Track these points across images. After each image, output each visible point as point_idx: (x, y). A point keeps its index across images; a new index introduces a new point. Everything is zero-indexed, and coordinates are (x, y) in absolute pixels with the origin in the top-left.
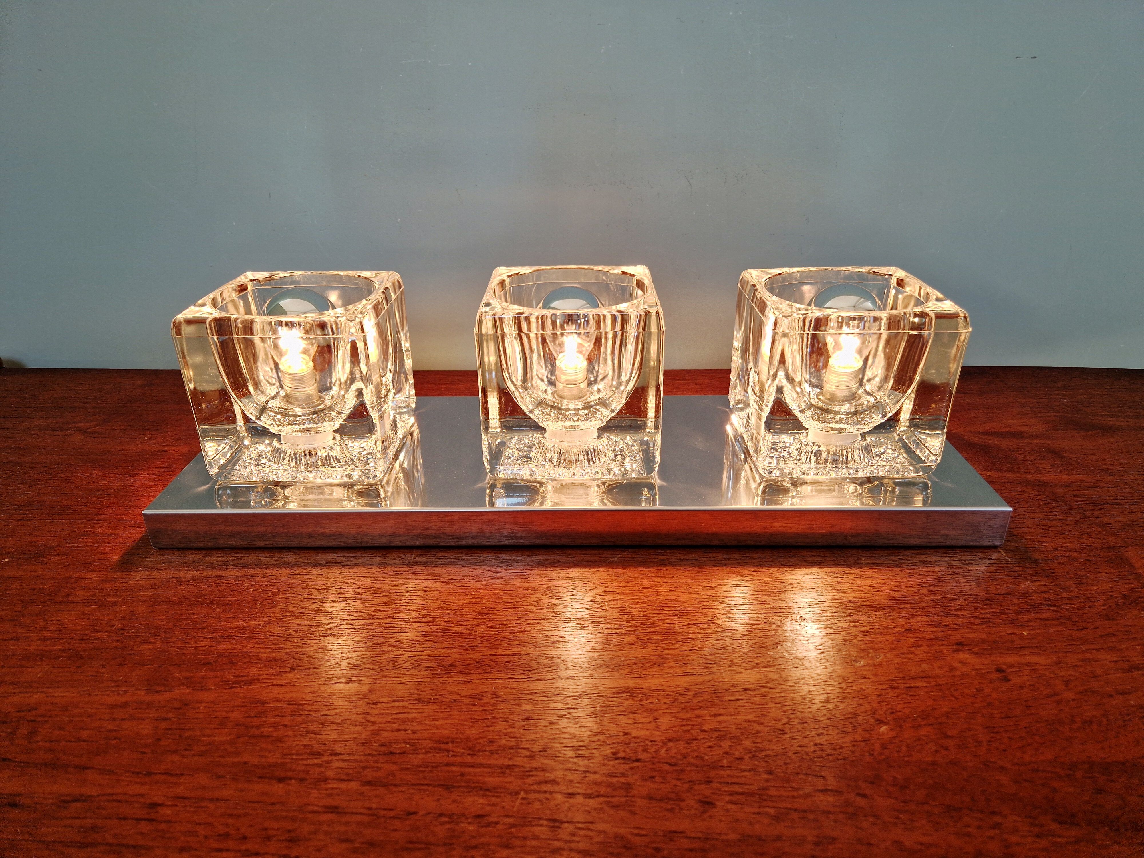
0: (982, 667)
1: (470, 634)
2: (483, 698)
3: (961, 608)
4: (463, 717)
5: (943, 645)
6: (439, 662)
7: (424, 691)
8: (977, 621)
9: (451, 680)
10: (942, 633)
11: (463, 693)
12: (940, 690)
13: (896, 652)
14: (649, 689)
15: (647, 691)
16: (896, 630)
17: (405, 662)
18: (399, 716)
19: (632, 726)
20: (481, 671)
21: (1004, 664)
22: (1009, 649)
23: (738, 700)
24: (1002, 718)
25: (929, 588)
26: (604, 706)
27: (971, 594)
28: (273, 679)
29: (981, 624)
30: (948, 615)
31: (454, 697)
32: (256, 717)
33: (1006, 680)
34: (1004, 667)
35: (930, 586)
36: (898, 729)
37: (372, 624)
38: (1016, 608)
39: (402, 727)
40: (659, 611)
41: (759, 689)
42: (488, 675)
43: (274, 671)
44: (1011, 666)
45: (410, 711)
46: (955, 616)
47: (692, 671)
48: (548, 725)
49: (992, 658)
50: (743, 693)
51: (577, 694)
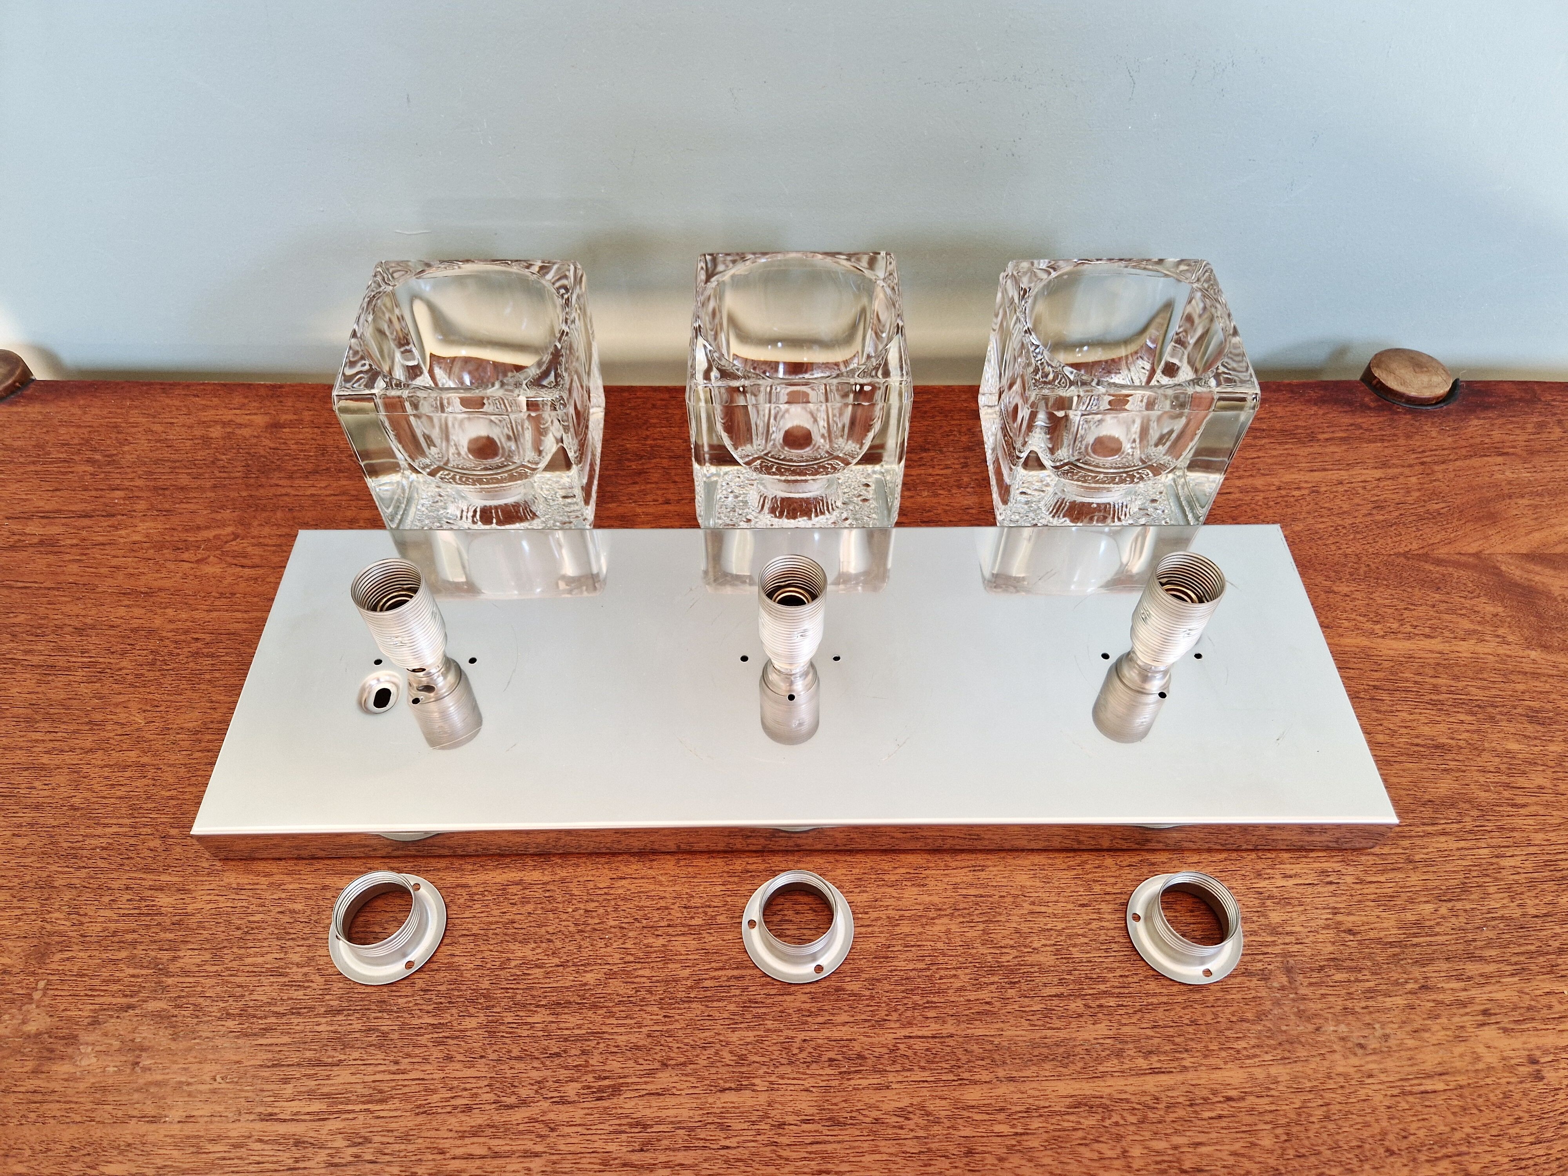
0: (1512, 1054)
1: (872, 997)
2: (911, 1116)
3: (1489, 944)
4: (892, 1150)
5: (1467, 1014)
6: (844, 1050)
7: (836, 1104)
8: (1509, 968)
9: (865, 1083)
10: (1464, 993)
11: (885, 1107)
12: (1461, 1096)
13: (1408, 1028)
14: (1110, 1097)
15: (1108, 1103)
16: (1409, 986)
17: (801, 1049)
18: (815, 1148)
19: (1097, 1164)
20: (898, 1067)
21: (1538, 1048)
22: (1545, 1020)
23: (1220, 1117)
24: (1532, 1144)
25: (1450, 905)
26: (1059, 1130)
27: (1502, 917)
28: (646, 1083)
29: (1512, 975)
30: (1471, 957)
31: (875, 1114)
32: (642, 1150)
33: (1538, 1077)
34: (1538, 1053)
35: (1450, 900)
36: (1411, 1164)
37: (743, 977)
38: (1556, 944)
39: (823, 1168)
40: (1106, 950)
41: (1243, 1099)
42: (908, 1074)
43: (641, 1068)
44: (1546, 1052)
45: (826, 1138)
46: (1481, 959)
47: (1159, 1065)
48: (996, 1162)
49: (1524, 1039)
50: (1225, 1106)
51: (1022, 1108)
